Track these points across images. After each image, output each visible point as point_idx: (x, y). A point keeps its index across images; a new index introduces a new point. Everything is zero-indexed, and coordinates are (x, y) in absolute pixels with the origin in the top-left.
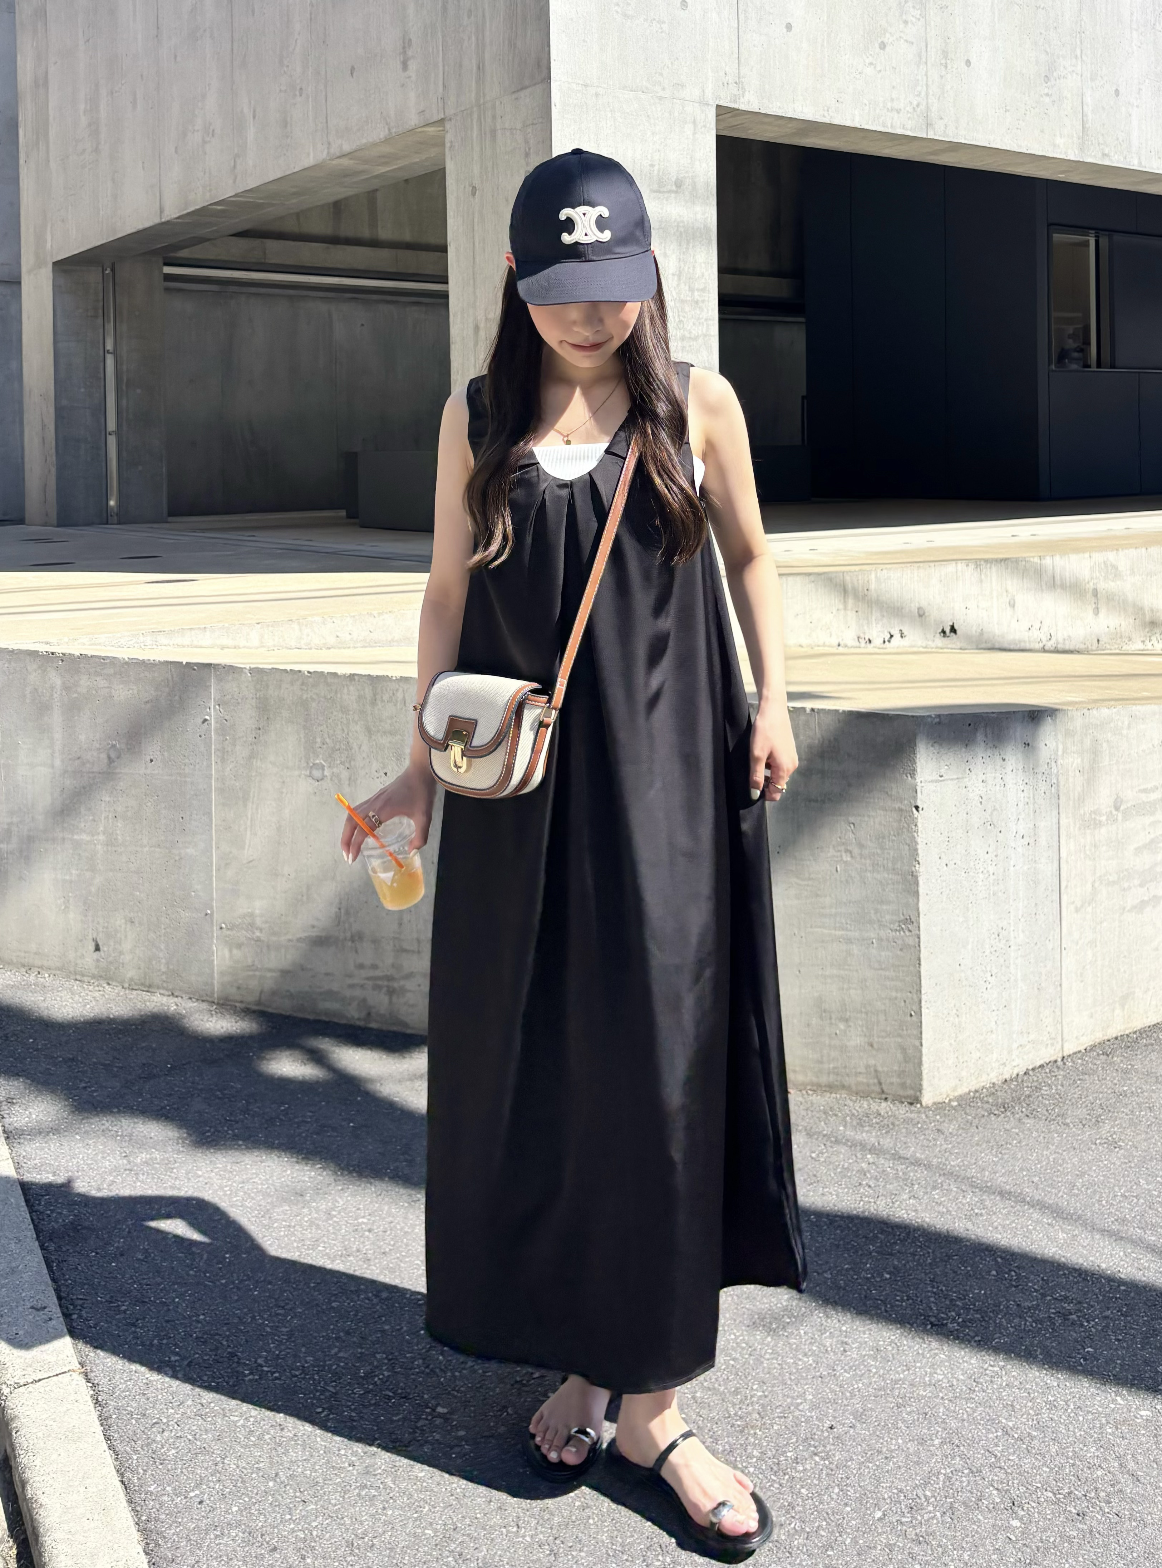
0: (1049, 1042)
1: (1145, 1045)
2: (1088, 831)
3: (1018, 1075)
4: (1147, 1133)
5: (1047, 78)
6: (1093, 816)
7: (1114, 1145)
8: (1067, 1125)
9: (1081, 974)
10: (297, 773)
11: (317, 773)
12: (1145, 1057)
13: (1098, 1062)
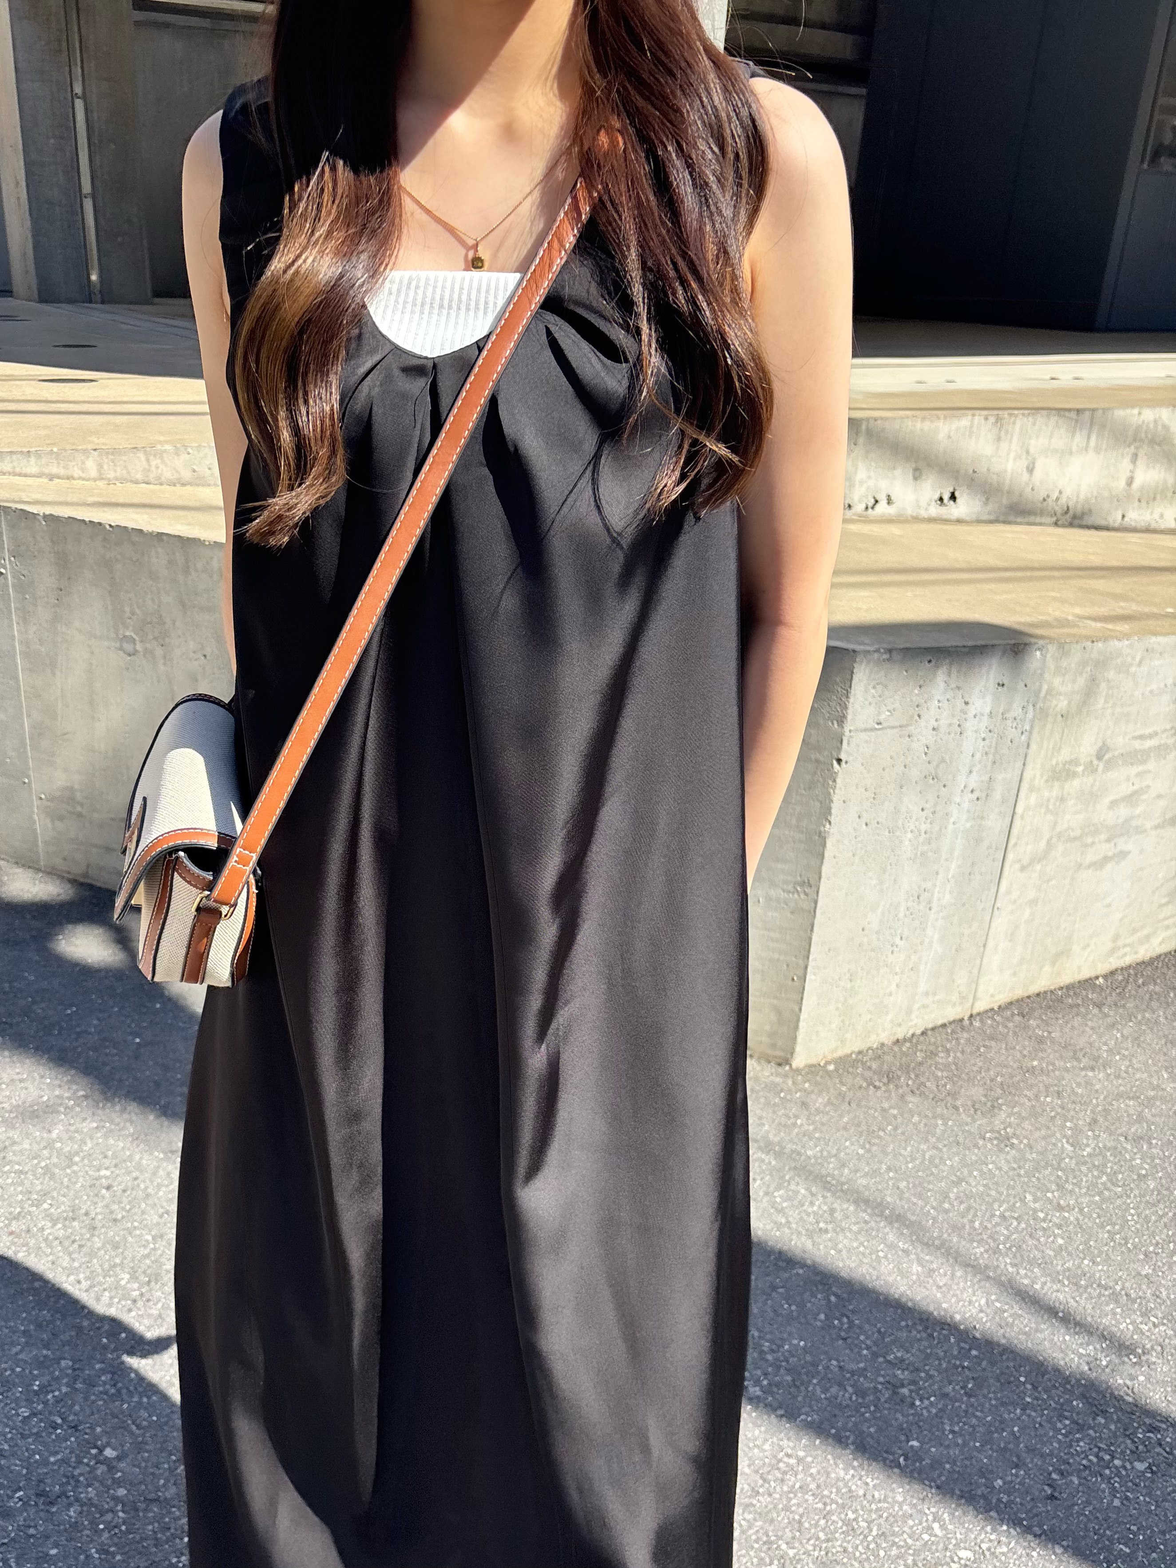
0: (959, 999)
1: (1071, 1006)
2: (1056, 784)
3: (913, 1035)
4: (1048, 1128)
6: (1068, 766)
7: (1004, 1140)
8: (956, 1108)
9: (1013, 934)
10: (105, 644)
11: (128, 647)
12: (1067, 1022)
13: (1010, 1025)
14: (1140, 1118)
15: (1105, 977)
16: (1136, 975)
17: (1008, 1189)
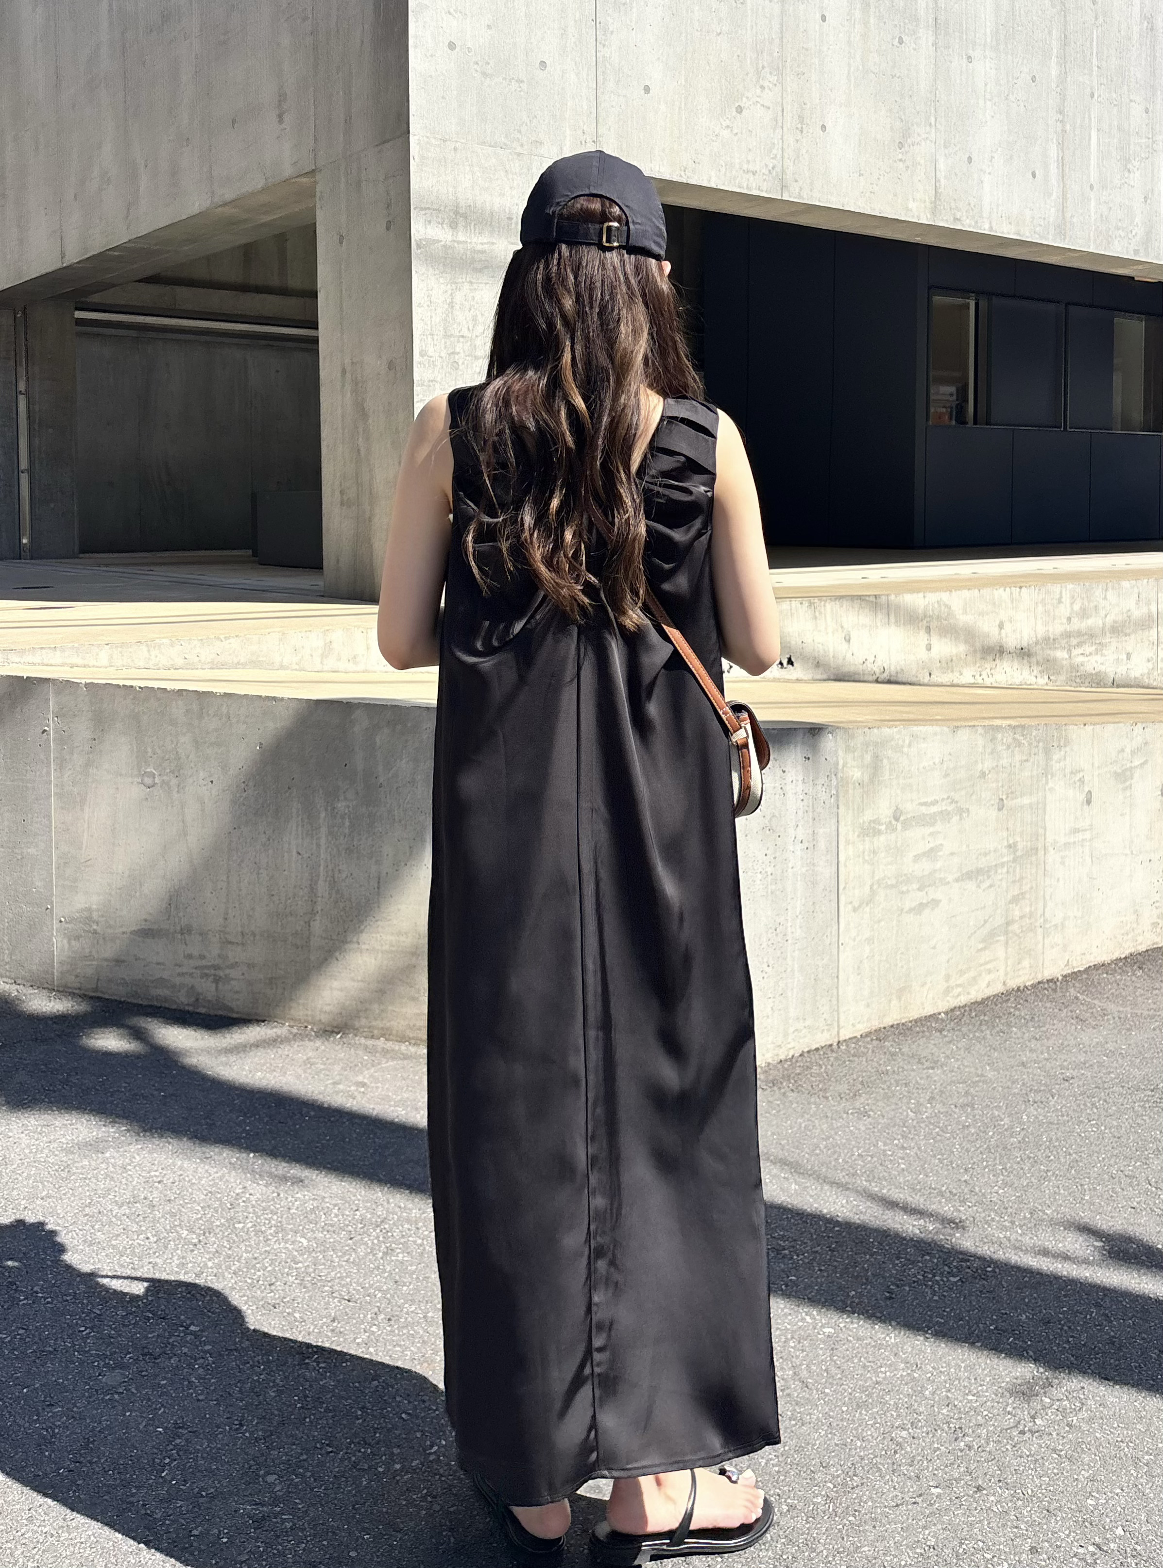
0: (826, 1028)
1: (918, 1032)
2: (867, 839)
3: (793, 1056)
4: (897, 1104)
5: (901, 145)
6: (872, 825)
7: (862, 1113)
8: (827, 1098)
9: (859, 968)
10: (130, 779)
11: (148, 781)
12: (914, 1042)
13: (870, 1046)
14: (967, 1094)
15: (946, 1013)
16: (970, 1010)
17: (864, 1140)
